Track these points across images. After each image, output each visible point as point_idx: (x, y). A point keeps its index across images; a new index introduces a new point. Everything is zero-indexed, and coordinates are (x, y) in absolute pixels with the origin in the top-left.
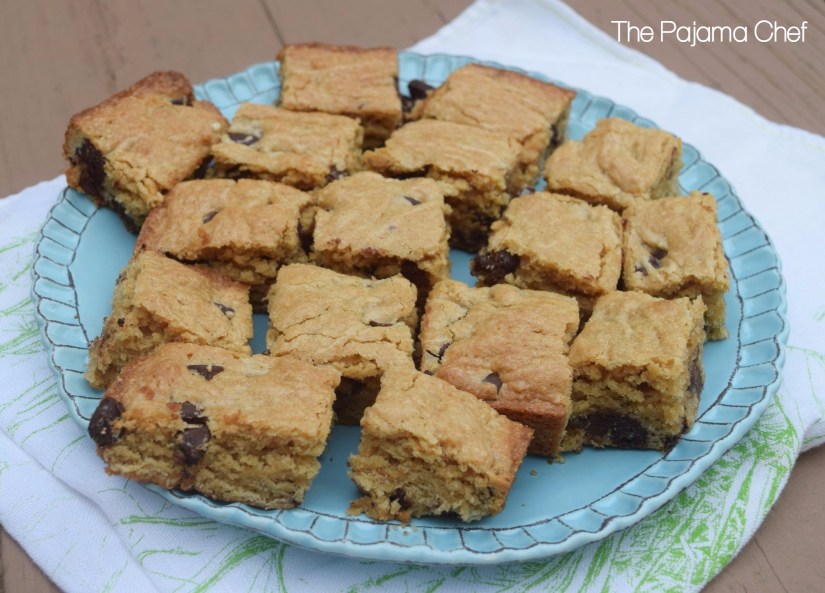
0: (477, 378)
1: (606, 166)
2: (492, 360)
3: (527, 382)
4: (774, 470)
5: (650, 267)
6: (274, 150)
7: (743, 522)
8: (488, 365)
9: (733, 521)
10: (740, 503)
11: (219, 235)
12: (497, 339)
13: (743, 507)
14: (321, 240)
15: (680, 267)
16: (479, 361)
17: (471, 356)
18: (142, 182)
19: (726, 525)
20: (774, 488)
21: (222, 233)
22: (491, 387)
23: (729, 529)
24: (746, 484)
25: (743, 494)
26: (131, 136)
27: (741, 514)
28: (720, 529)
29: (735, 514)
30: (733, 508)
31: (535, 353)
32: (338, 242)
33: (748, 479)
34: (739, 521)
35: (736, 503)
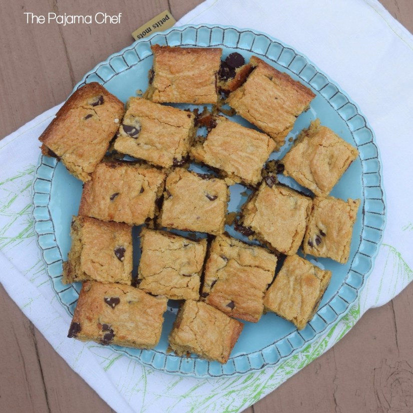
0: (224, 304)
1: (313, 171)
2: (232, 296)
3: (244, 310)
4: (346, 326)
5: (315, 243)
6: (146, 144)
7: (326, 346)
8: (230, 298)
9: (322, 345)
10: (327, 339)
11: (118, 217)
12: (235, 288)
13: (328, 340)
14: (165, 220)
15: (327, 249)
16: (226, 296)
17: (223, 293)
18: (81, 174)
19: (319, 347)
20: (343, 334)
21: (119, 217)
22: (229, 309)
23: (319, 348)
24: (332, 330)
25: (329, 335)
26: (73, 145)
27: (326, 343)
28: (316, 348)
29: (324, 343)
30: (323, 340)
31: (249, 297)
32: (172, 225)
33: (334, 327)
34: (324, 345)
35: (325, 338)
